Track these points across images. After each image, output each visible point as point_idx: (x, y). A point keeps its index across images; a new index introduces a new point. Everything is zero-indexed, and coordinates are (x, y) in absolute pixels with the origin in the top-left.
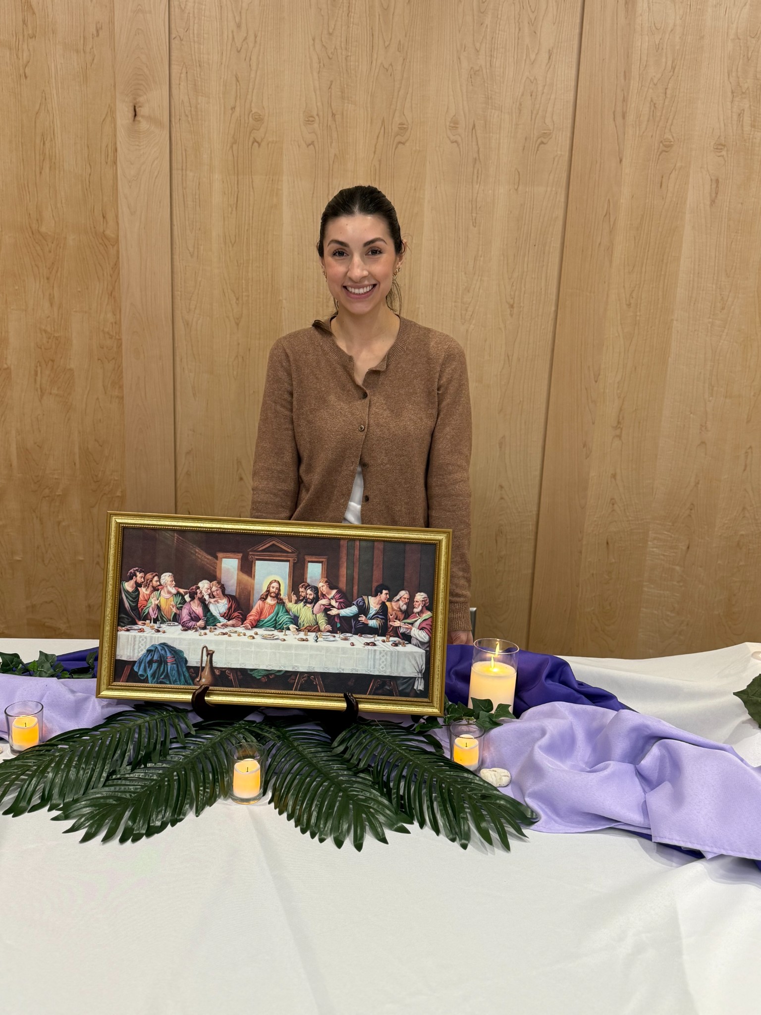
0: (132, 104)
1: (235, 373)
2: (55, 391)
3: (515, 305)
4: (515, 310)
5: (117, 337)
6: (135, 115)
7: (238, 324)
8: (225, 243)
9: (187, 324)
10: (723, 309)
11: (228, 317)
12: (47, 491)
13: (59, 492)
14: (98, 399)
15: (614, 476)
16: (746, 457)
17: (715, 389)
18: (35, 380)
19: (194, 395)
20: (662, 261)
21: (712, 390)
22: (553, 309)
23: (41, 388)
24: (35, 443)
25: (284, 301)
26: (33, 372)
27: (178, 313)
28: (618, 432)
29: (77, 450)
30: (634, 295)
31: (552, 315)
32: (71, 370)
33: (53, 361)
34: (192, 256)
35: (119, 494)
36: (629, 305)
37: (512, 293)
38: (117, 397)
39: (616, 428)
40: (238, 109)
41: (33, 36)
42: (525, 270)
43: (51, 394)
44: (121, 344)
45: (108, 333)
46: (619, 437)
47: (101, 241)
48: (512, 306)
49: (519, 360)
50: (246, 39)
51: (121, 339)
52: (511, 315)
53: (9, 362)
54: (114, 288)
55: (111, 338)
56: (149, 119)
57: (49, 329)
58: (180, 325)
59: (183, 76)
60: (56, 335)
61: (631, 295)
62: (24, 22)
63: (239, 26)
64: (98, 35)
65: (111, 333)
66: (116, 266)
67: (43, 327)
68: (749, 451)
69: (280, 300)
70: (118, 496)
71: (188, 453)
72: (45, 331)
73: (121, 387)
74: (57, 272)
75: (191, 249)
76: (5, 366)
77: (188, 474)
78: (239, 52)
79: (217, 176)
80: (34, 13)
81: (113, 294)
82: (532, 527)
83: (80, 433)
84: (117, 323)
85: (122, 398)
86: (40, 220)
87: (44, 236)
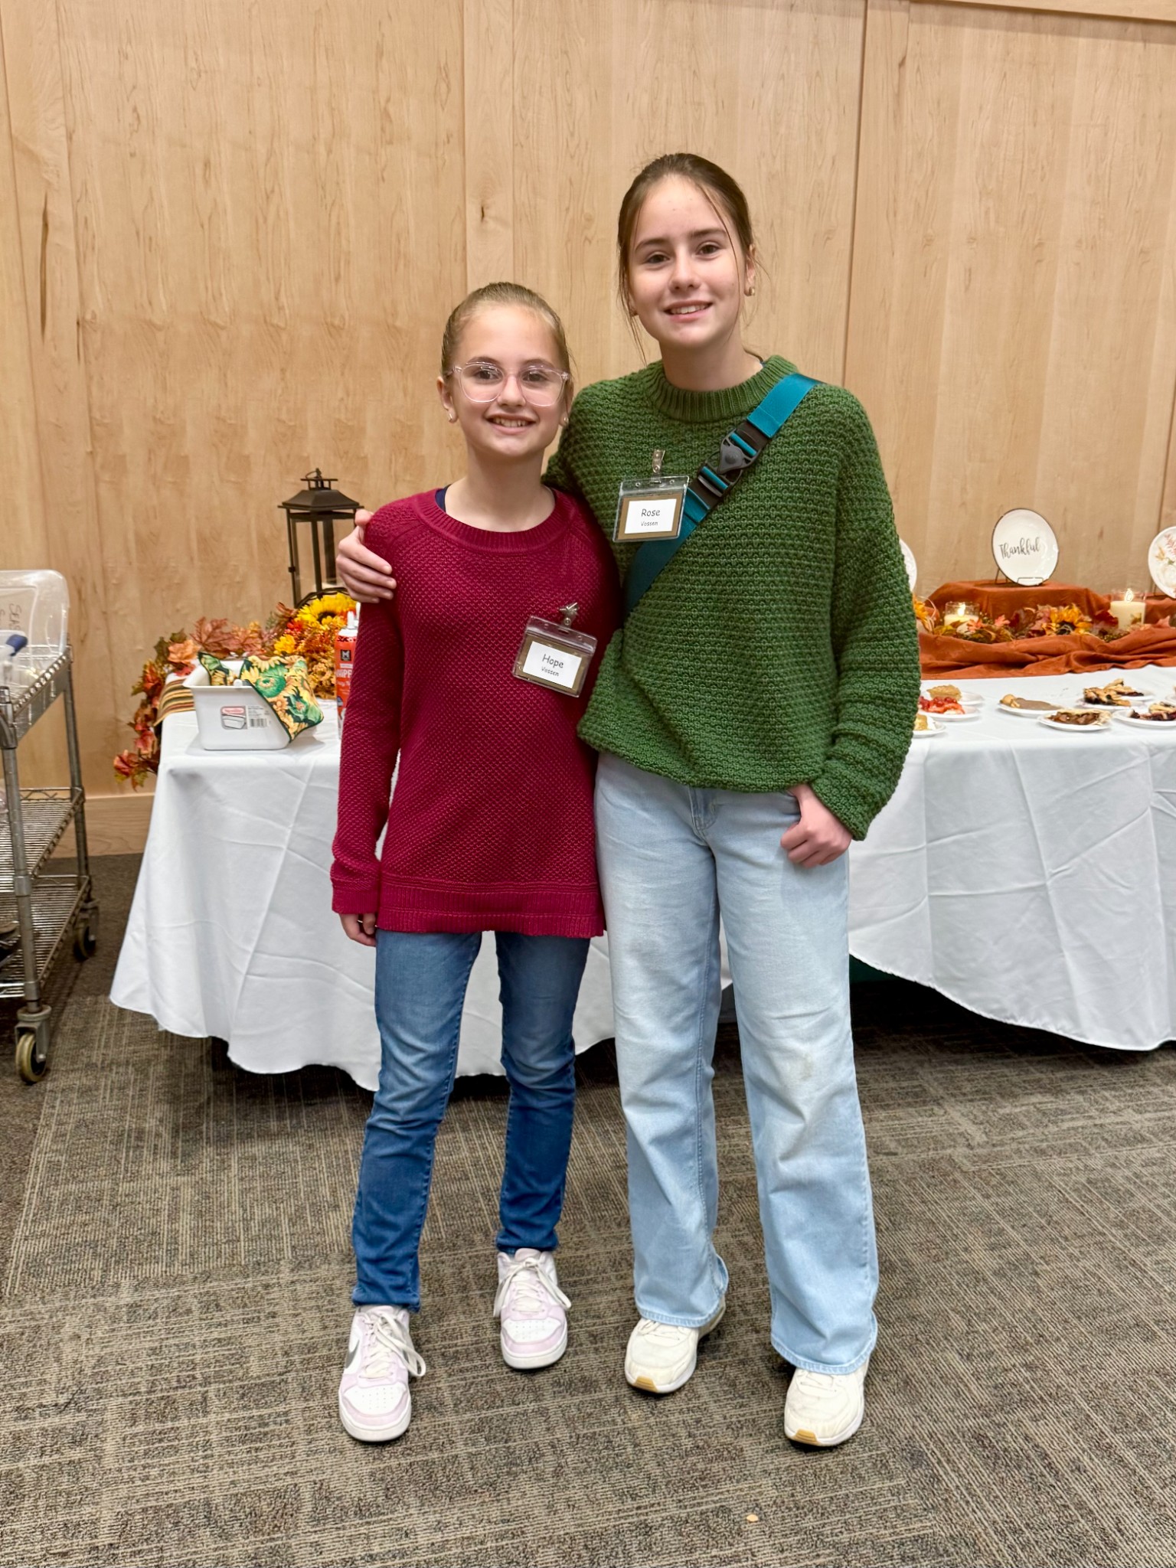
0: (479, 207)
2: (408, 478)
6: (483, 216)
17: (972, 454)
18: (390, 467)
20: (928, 341)
21: (970, 456)
23: (395, 476)
26: (388, 460)
30: (906, 373)
32: (422, 457)
33: (406, 449)
36: (902, 382)
40: (571, 209)
41: (390, 142)
43: (404, 480)
50: (578, 145)
53: (366, 451)
56: (496, 219)
57: (402, 418)
59: (524, 179)
60: (409, 424)
62: (383, 130)
63: (572, 134)
64: (448, 142)
67: (397, 417)
78: (572, 157)
79: (553, 272)
80: (391, 121)
86: (395, 315)
87: (398, 330)
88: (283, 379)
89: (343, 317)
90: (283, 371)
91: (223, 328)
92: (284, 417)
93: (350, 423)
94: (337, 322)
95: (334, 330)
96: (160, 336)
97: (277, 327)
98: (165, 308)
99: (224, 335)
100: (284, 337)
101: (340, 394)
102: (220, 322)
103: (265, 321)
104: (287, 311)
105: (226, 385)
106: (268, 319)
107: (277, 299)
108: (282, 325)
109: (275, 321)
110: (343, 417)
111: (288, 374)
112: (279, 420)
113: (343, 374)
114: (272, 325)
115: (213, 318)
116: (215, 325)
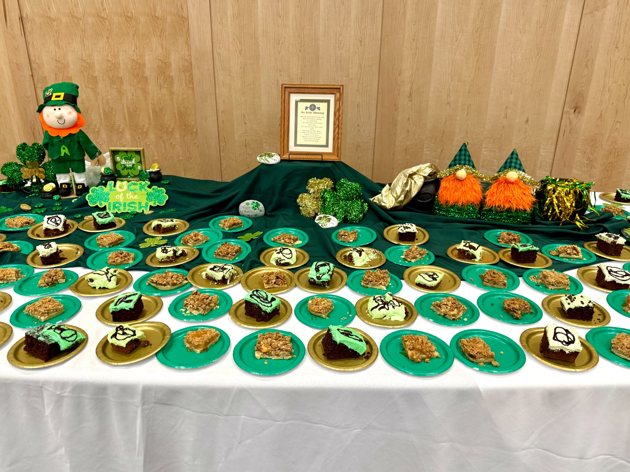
1: (240, 76)
2: (166, 86)
3: (362, 41)
4: (363, 44)
5: (190, 61)
7: (240, 54)
8: (234, 17)
9: (219, 54)
10: (456, 41)
11: (236, 51)
12: (165, 129)
13: (170, 130)
14: (183, 89)
15: (409, 119)
16: (468, 109)
17: (454, 78)
18: (158, 81)
19: (224, 86)
20: (429, 19)
21: (452, 78)
22: (380, 42)
23: (160, 85)
24: (159, 109)
25: (260, 43)
26: (156, 78)
27: (215, 50)
28: (410, 98)
29: (176, 111)
30: (416, 35)
31: (379, 45)
32: (172, 76)
33: (164, 73)
34: (220, 24)
35: (195, 130)
36: (414, 40)
37: (361, 36)
38: (191, 88)
39: (409, 97)
42: (367, 25)
43: (164, 87)
44: (192, 64)
45: (186, 60)
46: (411, 101)
47: (181, 19)
48: (361, 42)
49: (365, 66)
51: (191, 62)
52: (361, 46)
53: (146, 74)
54: (187, 40)
55: (187, 61)
57: (162, 59)
58: (216, 55)
60: (165, 61)
61: (414, 35)
65: (187, 59)
66: (188, 30)
67: (159, 58)
68: (469, 106)
69: (258, 42)
70: (194, 132)
71: (223, 112)
72: (161, 60)
73: (193, 83)
74: (164, 33)
75: (219, 21)
76: (145, 76)
77: (223, 121)
81: (187, 43)
82: (372, 143)
83: (177, 104)
84: (190, 55)
85: (193, 88)
86: (155, 11)
87: (157, 18)
88: (108, 42)
89: (131, 12)
90: (108, 38)
91: (80, 19)
92: (110, 59)
93: (139, 62)
94: (129, 15)
95: (129, 18)
96: (55, 23)
97: (103, 18)
98: (55, 10)
99: (81, 22)
100: (106, 21)
101: (133, 48)
102: (80, 17)
103: (98, 15)
104: (107, 11)
105: (84, 45)
106: (99, 14)
107: (102, 5)
108: (106, 17)
109: (102, 15)
110: (135, 59)
111: (110, 40)
112: (108, 60)
113: (134, 39)
114: (101, 17)
115: (76, 15)
116: (77, 18)
